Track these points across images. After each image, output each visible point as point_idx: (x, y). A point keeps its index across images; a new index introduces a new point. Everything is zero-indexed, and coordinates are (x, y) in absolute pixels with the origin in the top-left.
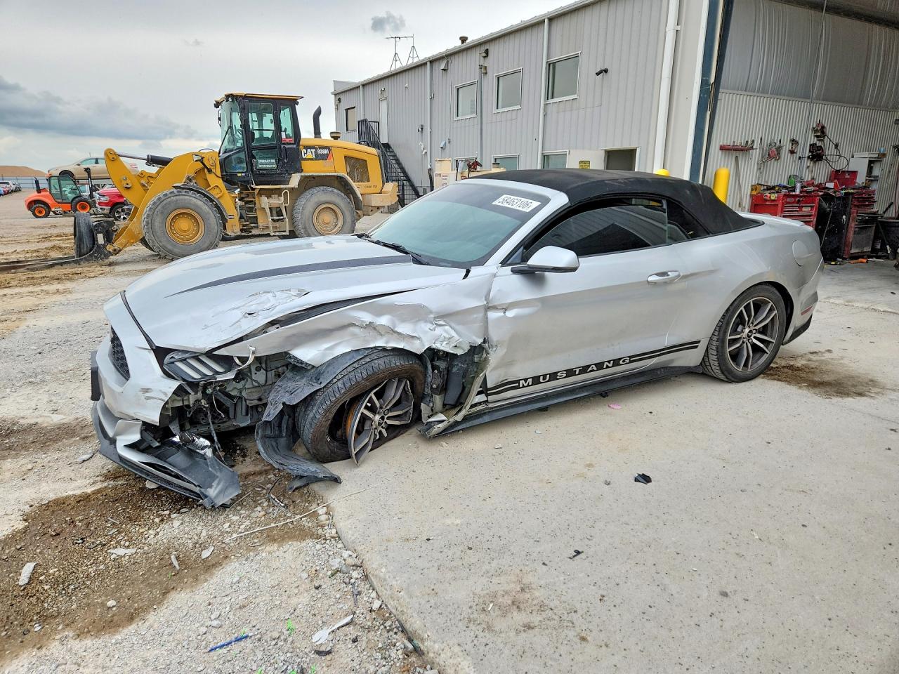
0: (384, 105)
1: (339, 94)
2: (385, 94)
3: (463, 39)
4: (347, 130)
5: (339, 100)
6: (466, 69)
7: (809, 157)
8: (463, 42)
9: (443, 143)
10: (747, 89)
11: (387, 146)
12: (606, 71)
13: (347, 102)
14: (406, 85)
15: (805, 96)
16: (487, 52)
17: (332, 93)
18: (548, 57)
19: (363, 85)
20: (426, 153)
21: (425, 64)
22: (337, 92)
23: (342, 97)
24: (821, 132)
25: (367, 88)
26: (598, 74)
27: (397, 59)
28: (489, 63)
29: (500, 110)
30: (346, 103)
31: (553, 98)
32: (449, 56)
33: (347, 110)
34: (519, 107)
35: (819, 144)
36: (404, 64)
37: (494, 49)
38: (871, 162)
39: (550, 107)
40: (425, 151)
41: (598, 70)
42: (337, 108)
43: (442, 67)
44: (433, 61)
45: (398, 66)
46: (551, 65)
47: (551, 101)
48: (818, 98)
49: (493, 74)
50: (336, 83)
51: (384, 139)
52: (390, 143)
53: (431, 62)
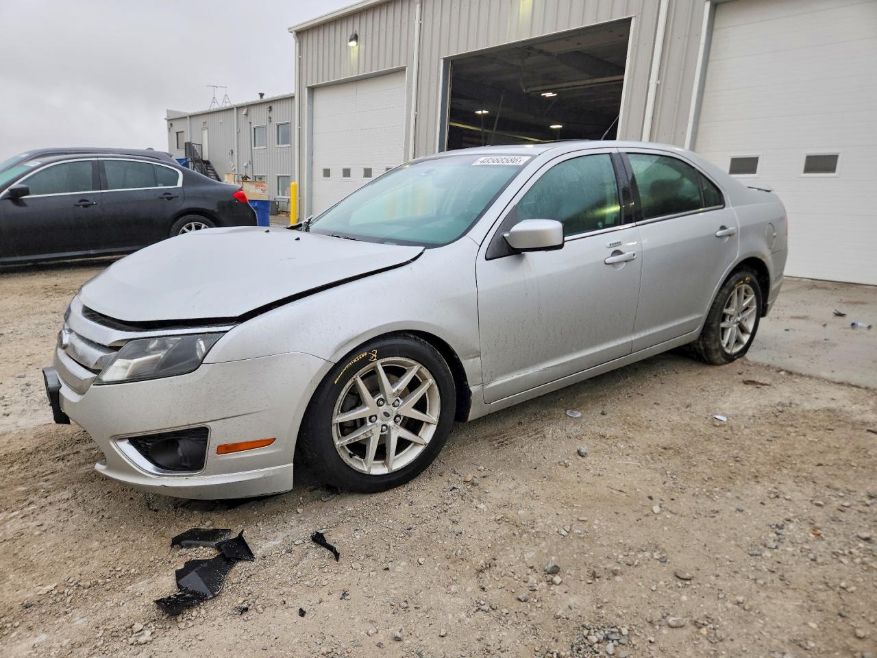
0: (205, 133)
1: (171, 120)
2: (206, 125)
4: (178, 148)
5: (171, 124)
6: (259, 117)
9: (246, 163)
11: (207, 163)
13: (178, 126)
14: (221, 121)
16: (270, 108)
17: (165, 119)
19: (190, 117)
21: (233, 109)
22: (170, 118)
23: (172, 122)
25: (193, 119)
27: (215, 102)
28: (273, 114)
29: (280, 146)
30: (177, 128)
32: (251, 106)
33: (177, 133)
34: (289, 145)
36: (220, 106)
37: (274, 106)
40: (234, 168)
42: (169, 129)
43: (244, 112)
44: (239, 108)
45: (216, 107)
49: (275, 122)
50: (168, 111)
51: (205, 158)
52: (210, 161)
53: (237, 108)
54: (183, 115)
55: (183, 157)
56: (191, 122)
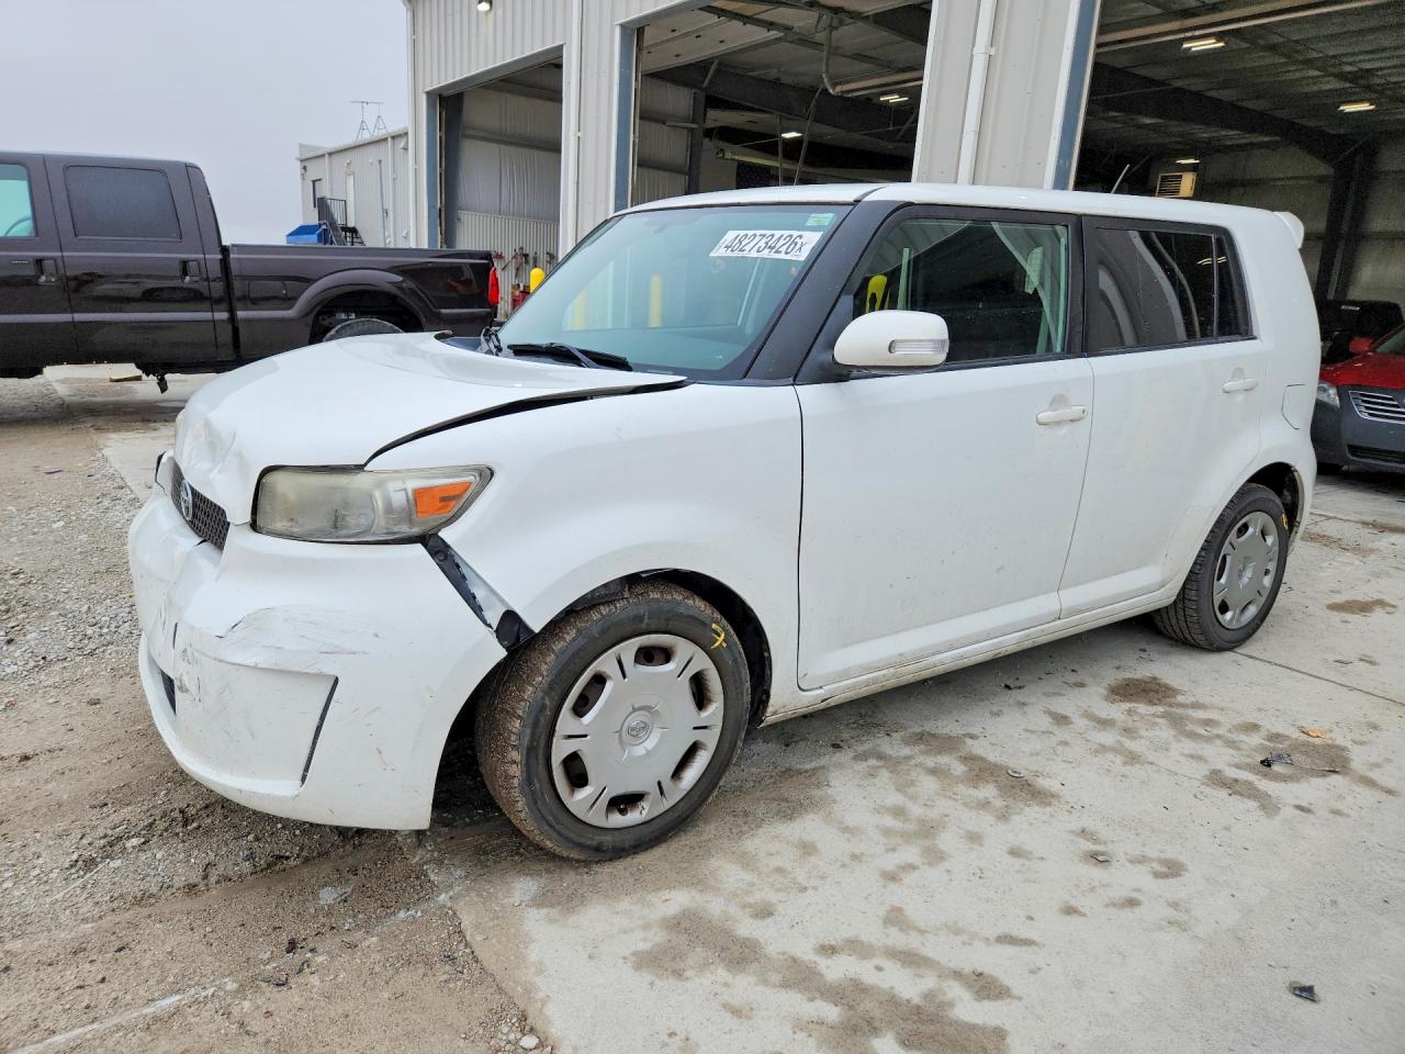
0: (351, 180)
1: (305, 160)
2: (351, 168)
5: (305, 168)
11: (354, 231)
13: (312, 172)
17: (297, 159)
19: (330, 154)
21: (386, 139)
22: (303, 158)
23: (307, 164)
25: (334, 157)
27: (365, 128)
30: (312, 174)
33: (314, 182)
36: (369, 135)
43: (402, 145)
44: (395, 137)
45: (366, 136)
50: (301, 146)
51: (351, 224)
52: (358, 228)
53: (393, 138)
54: (320, 153)
56: (331, 163)
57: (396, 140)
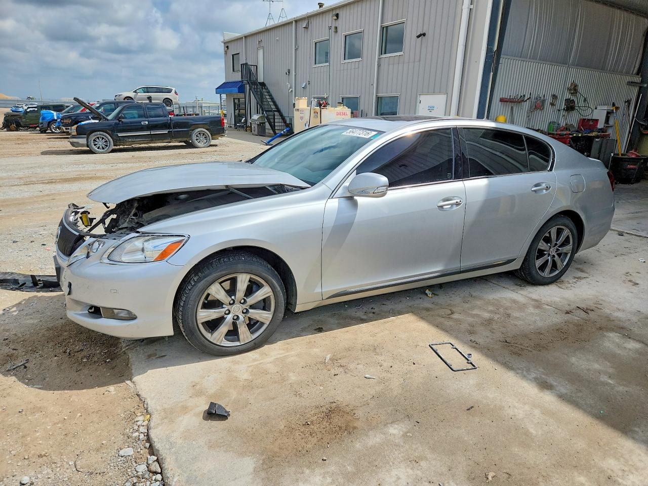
0: (261, 52)
1: (227, 43)
2: (262, 44)
3: (321, 5)
4: (233, 71)
5: (227, 47)
6: (322, 28)
7: (564, 109)
8: (320, 7)
9: (305, 84)
10: (521, 56)
11: (263, 84)
12: (424, 35)
13: (233, 49)
14: (278, 38)
15: (563, 61)
16: (337, 15)
17: (222, 42)
18: (382, 22)
19: (245, 37)
20: (292, 91)
21: (291, 23)
22: (226, 41)
23: (229, 44)
24: (574, 89)
25: (249, 40)
26: (418, 37)
27: (271, 18)
28: (340, 23)
29: (347, 61)
31: (385, 53)
32: (309, 18)
33: (233, 55)
34: (360, 59)
35: (572, 98)
36: (276, 22)
37: (342, 14)
38: (608, 113)
39: (382, 61)
40: (291, 90)
41: (419, 34)
42: (226, 52)
43: (304, 25)
45: (271, 23)
46: (385, 29)
47: (384, 56)
48: (573, 64)
49: (342, 33)
50: (225, 34)
51: (261, 79)
52: (265, 82)
53: (296, 21)
54: (239, 37)
55: (240, 79)
56: (246, 43)
57: (298, 23)
